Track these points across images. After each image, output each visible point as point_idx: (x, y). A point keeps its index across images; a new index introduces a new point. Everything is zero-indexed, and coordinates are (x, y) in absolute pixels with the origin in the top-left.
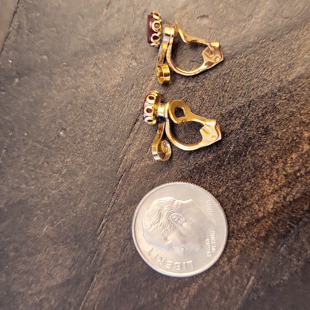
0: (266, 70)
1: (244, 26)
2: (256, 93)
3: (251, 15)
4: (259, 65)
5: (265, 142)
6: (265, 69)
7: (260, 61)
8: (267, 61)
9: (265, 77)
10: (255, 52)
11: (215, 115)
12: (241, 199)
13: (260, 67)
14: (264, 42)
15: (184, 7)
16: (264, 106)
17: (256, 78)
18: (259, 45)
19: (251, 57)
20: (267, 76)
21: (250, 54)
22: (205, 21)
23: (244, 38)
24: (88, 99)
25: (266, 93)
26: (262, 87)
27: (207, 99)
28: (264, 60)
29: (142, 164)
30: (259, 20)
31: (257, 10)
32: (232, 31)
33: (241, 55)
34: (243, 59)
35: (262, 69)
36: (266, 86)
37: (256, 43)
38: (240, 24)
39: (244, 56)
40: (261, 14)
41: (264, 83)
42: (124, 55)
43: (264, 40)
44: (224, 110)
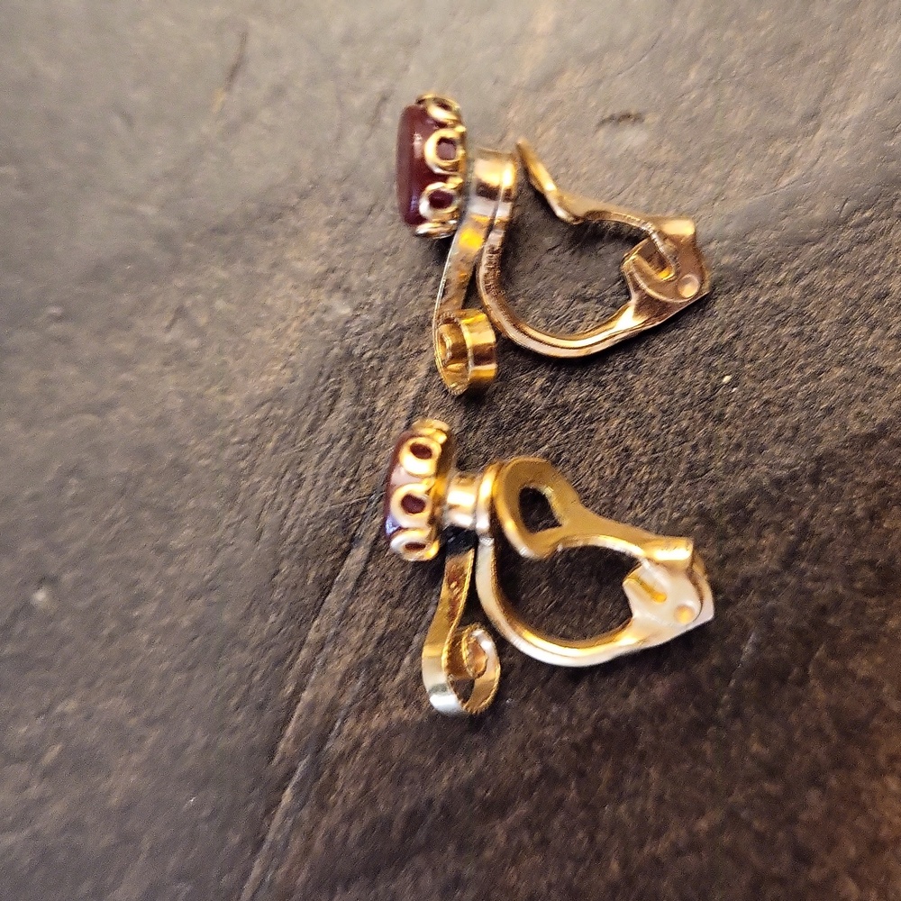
0: (878, 331)
1: (789, 159)
2: (844, 426)
3: (813, 115)
4: (853, 312)
5: (882, 623)
6: (873, 328)
7: (855, 296)
8: (881, 297)
9: (877, 360)
10: (833, 259)
11: (676, 515)
12: (786, 858)
13: (855, 320)
14: (868, 221)
15: (546, 81)
16: (875, 476)
17: (840, 364)
18: (848, 234)
19: (819, 277)
20: (886, 358)
21: (815, 268)
22: (633, 138)
23: (790, 205)
24: (147, 453)
25: (882, 427)
26: (864, 400)
27: (644, 454)
28: (872, 291)
29: (378, 722)
30: (847, 133)
31: (838, 94)
32: (741, 176)
33: (778, 272)
34: (786, 288)
35: (865, 329)
36: (881, 396)
37: (839, 223)
38: (771, 151)
39: (790, 277)
40: (855, 111)
41: (872, 386)
43: (867, 214)
44: (712, 497)
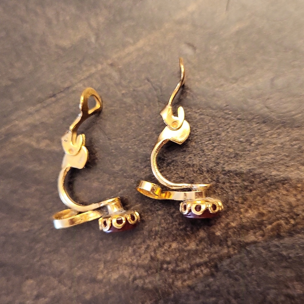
0: (211, 142)
1: (222, 85)
2: (185, 158)
3: (236, 80)
4: (208, 133)
5: (157, 211)
6: (210, 140)
7: (212, 129)
8: (218, 134)
9: (205, 148)
10: (213, 117)
11: (130, 147)
12: (93, 247)
13: (207, 135)
14: (229, 114)
15: (180, 22)
16: (183, 175)
17: (195, 142)
18: (222, 113)
19: (207, 119)
20: (208, 149)
21: (207, 115)
22: (189, 51)
23: (214, 96)
25: (194, 165)
26: (195, 155)
27: (134, 127)
28: (217, 131)
30: (241, 90)
31: (246, 79)
32: (207, 80)
33: (199, 109)
34: (197, 115)
35: (208, 139)
36: (199, 157)
37: (222, 109)
38: (220, 80)
39: (200, 113)
40: (247, 86)
41: (199, 153)
42: (90, 25)
43: (230, 112)
44: (142, 149)
